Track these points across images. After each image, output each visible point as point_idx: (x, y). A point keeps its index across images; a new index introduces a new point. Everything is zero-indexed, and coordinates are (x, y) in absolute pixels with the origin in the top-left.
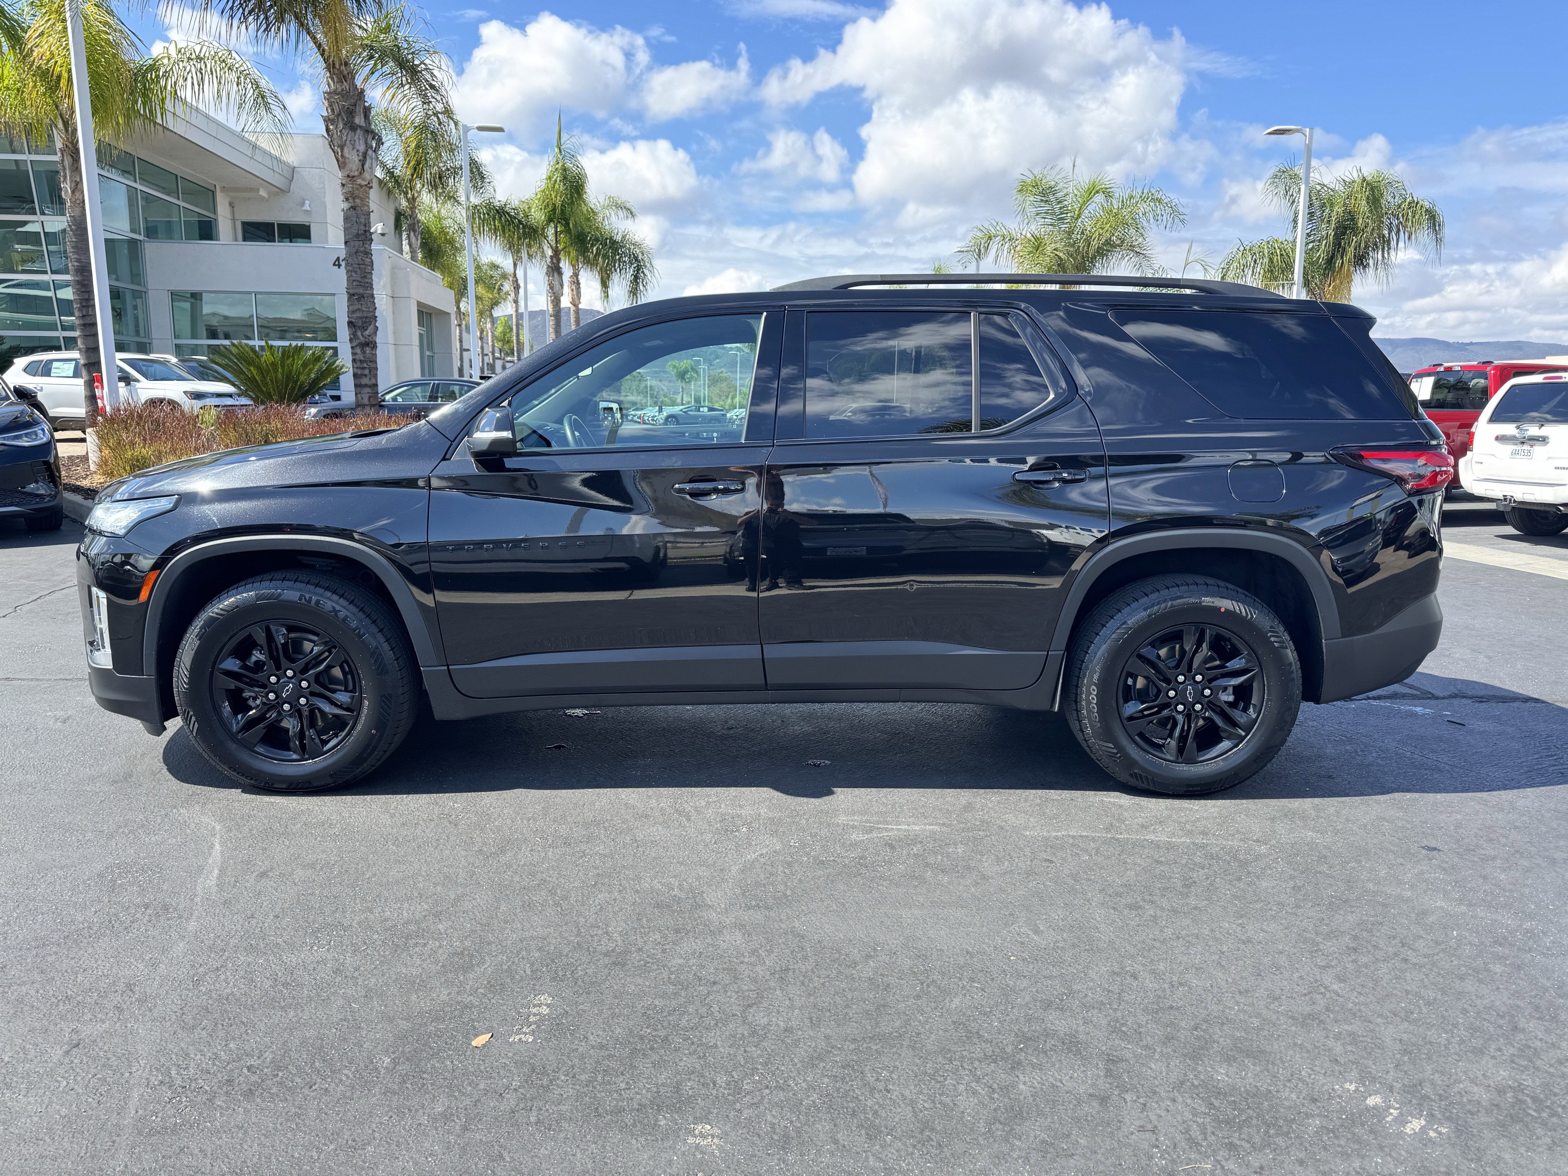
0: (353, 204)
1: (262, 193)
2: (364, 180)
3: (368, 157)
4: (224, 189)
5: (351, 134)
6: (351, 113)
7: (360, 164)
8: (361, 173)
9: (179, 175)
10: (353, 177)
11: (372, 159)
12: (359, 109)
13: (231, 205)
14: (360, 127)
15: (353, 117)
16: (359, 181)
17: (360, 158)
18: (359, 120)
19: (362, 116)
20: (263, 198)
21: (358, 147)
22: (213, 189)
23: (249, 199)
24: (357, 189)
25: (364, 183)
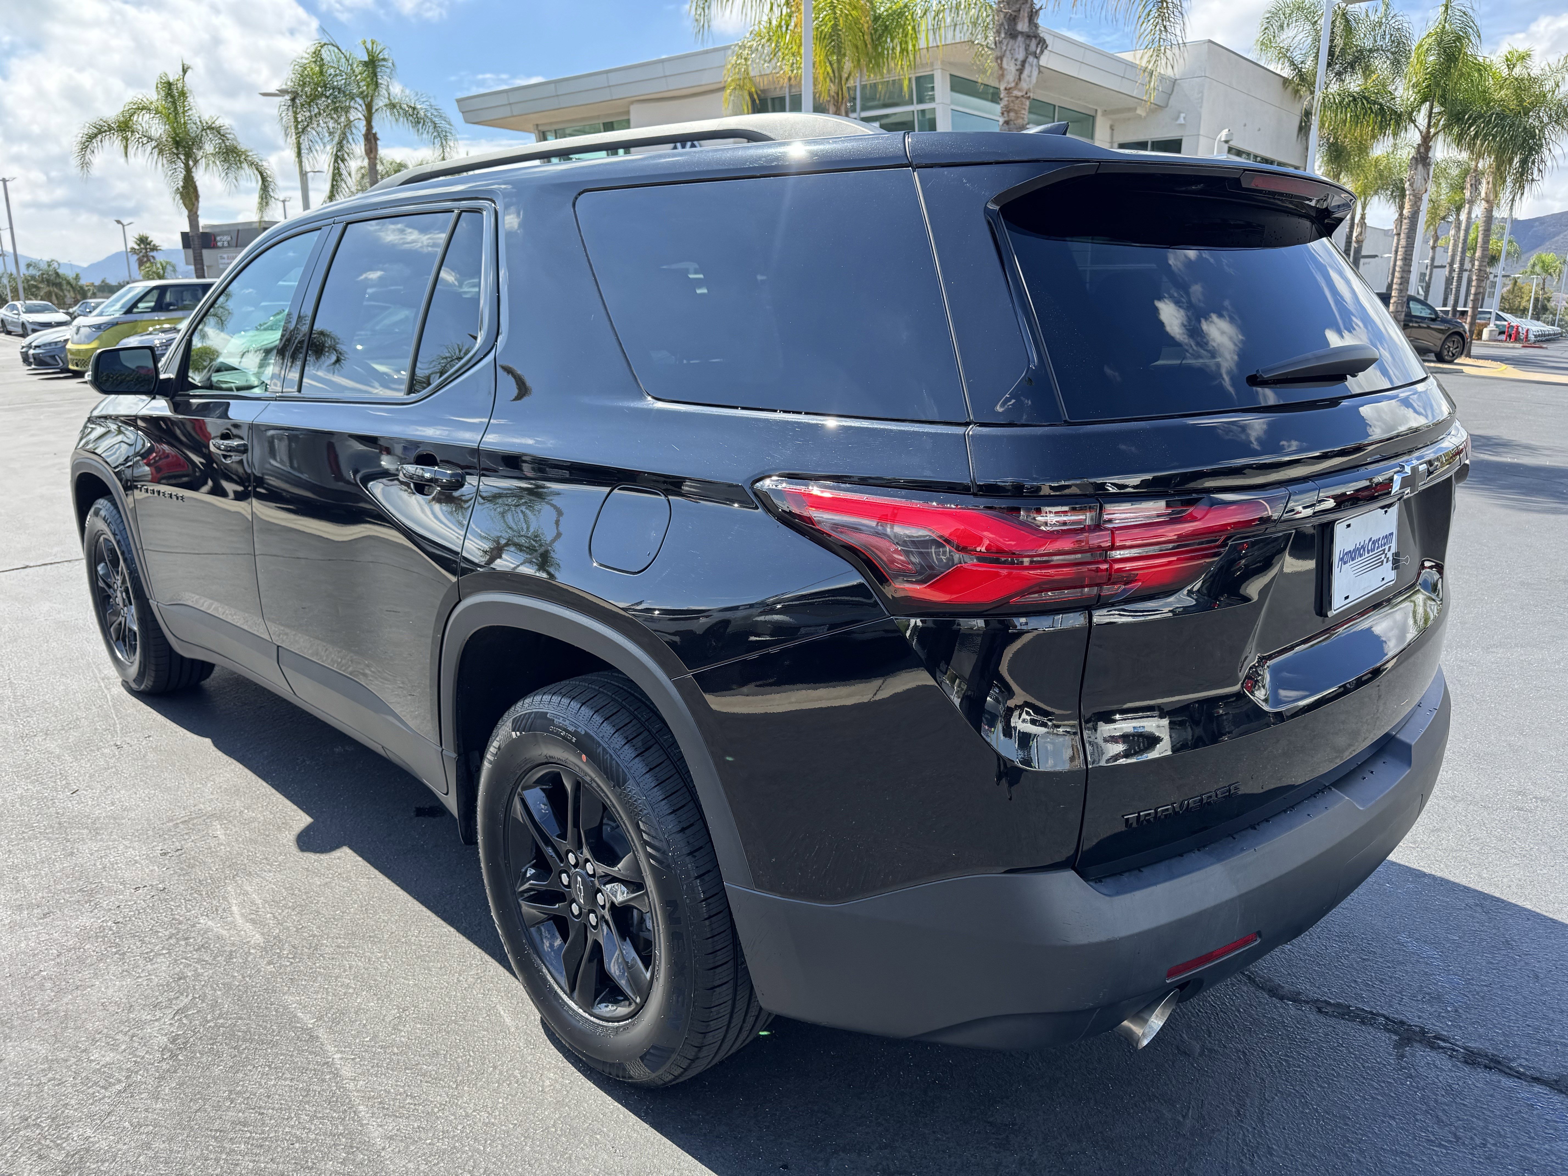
0: (1006, 119)
1: (1140, 112)
2: (1020, 90)
3: (1027, 65)
4: (1105, 113)
5: (1012, 42)
6: (1013, 20)
7: (1018, 73)
8: (1017, 84)
9: (1057, 104)
10: (1010, 89)
11: (1032, 66)
12: (1025, 14)
13: (1112, 128)
14: (1022, 33)
15: (1016, 24)
16: (1016, 93)
17: (1018, 67)
18: (1023, 26)
19: (1026, 20)
20: (1140, 116)
21: (1017, 56)
22: (1092, 113)
23: (1129, 119)
24: (1013, 101)
25: (1020, 94)
